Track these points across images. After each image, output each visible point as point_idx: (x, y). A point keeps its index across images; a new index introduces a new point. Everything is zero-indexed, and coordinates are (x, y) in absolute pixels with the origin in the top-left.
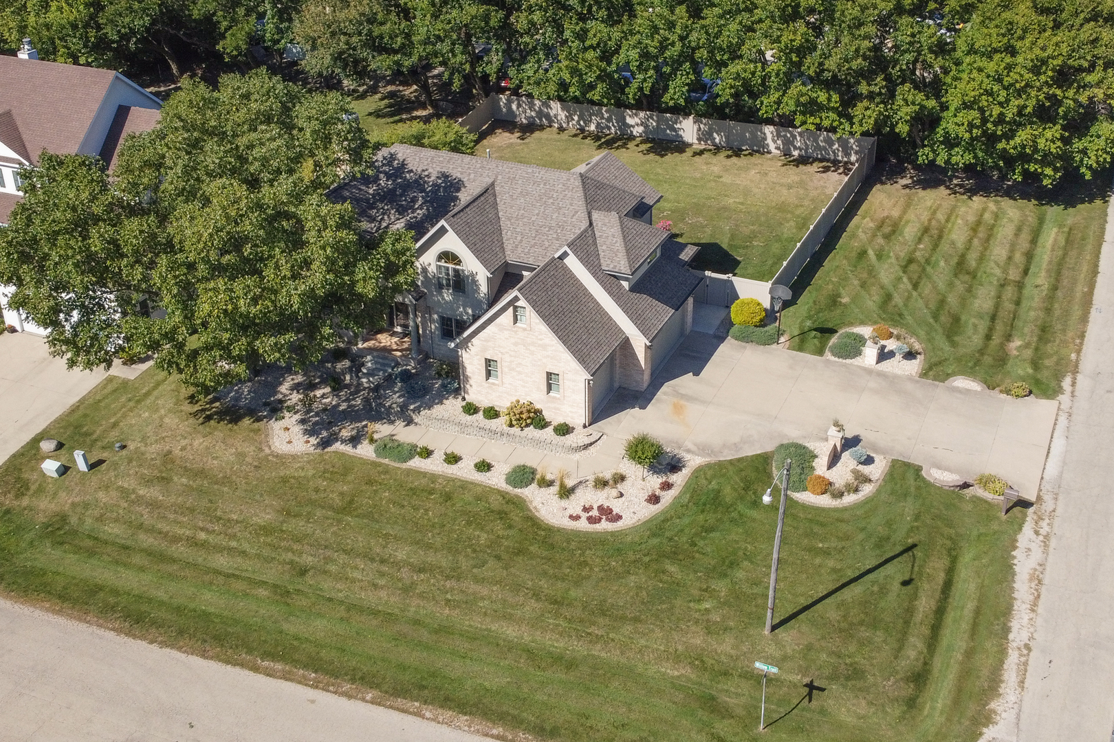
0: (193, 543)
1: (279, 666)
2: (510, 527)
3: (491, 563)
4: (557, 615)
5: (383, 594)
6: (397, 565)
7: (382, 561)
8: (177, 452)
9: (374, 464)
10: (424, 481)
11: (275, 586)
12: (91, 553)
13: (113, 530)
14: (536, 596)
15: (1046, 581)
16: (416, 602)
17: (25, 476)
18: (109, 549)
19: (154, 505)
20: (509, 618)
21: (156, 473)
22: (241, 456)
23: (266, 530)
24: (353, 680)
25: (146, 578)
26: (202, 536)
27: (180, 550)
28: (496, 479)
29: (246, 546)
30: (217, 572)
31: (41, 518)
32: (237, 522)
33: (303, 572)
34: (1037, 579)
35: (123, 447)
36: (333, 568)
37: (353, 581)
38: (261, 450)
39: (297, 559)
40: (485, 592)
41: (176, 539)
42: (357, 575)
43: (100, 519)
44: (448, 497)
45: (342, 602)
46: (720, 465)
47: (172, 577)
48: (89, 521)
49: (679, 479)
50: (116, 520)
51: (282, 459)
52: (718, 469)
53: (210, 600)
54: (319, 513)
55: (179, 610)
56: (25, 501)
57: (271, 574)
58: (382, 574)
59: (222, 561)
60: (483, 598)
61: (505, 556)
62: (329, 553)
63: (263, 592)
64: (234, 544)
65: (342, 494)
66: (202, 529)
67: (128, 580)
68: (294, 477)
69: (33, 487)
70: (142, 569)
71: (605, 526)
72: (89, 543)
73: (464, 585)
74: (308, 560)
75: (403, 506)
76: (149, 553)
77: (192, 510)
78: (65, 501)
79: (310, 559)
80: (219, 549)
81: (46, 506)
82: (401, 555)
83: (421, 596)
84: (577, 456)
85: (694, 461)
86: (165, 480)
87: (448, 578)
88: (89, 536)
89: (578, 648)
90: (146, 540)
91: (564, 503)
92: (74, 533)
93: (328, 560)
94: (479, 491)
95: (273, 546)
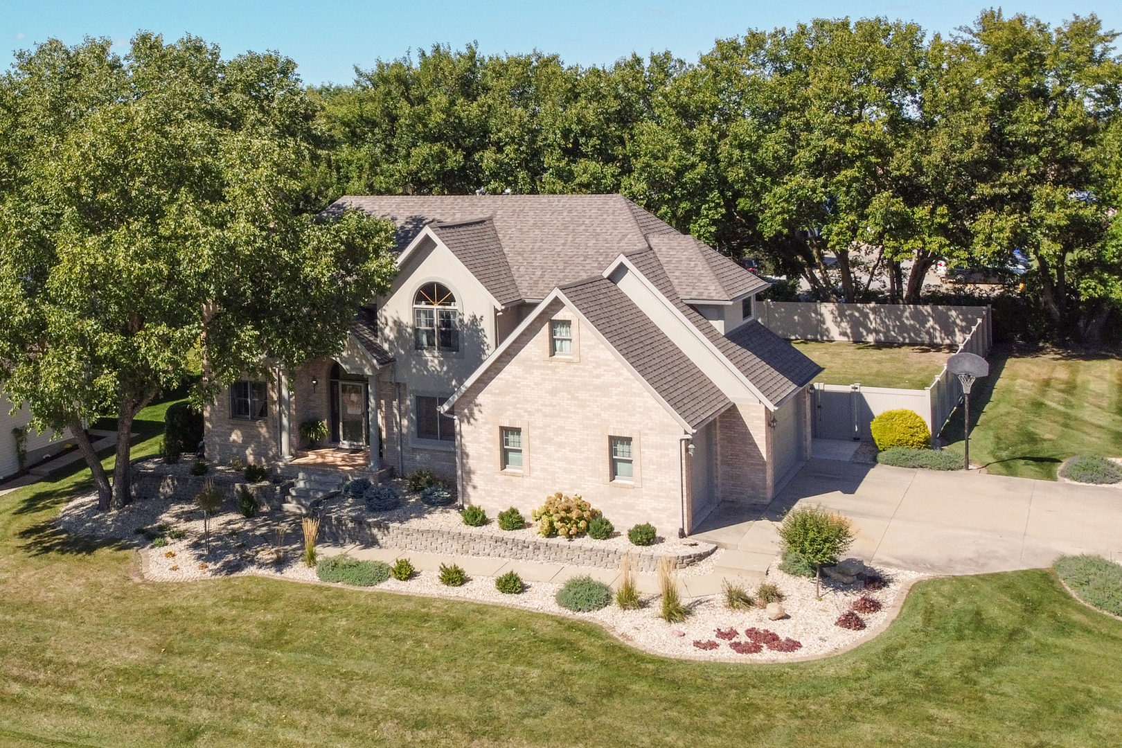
6: (373, 717)
7: (343, 713)
9: (320, 589)
10: (409, 606)
22: (94, 586)
23: (127, 674)
26: (15, 688)
28: (539, 601)
29: (91, 702)
30: (35, 739)
32: (79, 665)
33: (192, 734)
36: (248, 727)
38: (127, 579)
39: (181, 716)
42: (294, 736)
44: (456, 624)
49: (888, 597)
51: (162, 588)
54: (222, 648)
58: (343, 733)
59: (45, 724)
62: (239, 704)
64: (69, 698)
65: (263, 624)
66: (16, 679)
68: (182, 608)
71: (770, 656)
74: (202, 716)
75: (376, 637)
79: (205, 714)
80: (43, 707)
82: (378, 702)
85: (906, 576)
91: (680, 626)
93: (238, 715)
94: (511, 616)
95: (138, 699)
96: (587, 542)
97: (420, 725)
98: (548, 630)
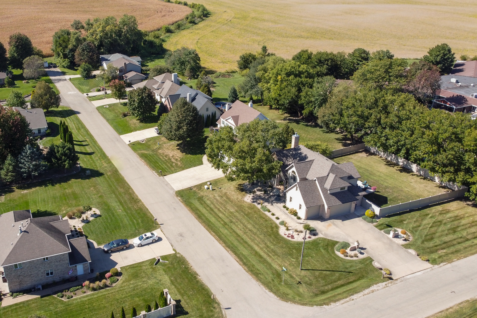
0: (219, 210)
1: (214, 234)
2: (272, 231)
3: (263, 235)
4: (266, 249)
5: (241, 232)
6: (247, 228)
7: (245, 226)
8: (228, 193)
9: (259, 209)
10: (264, 216)
11: (225, 222)
12: (202, 204)
13: (208, 202)
14: (265, 244)
15: (374, 293)
16: (245, 235)
17: (202, 187)
18: (205, 205)
19: (217, 200)
20: (258, 245)
21: (222, 195)
22: (238, 198)
23: (231, 213)
24: (223, 242)
25: (207, 212)
26: (221, 209)
27: (216, 210)
28: (278, 222)
29: (226, 214)
30: (218, 216)
31: (200, 195)
32: (228, 209)
33: (231, 222)
34: (373, 292)
35: (220, 189)
36: (236, 224)
37: (238, 227)
38: (242, 199)
39: (232, 220)
40: (257, 239)
41: (216, 208)
42: (239, 226)
43: (208, 199)
44: (266, 221)
45: (233, 230)
46: (325, 239)
47: (211, 213)
48: (206, 199)
49: (313, 238)
50: (210, 201)
51: (244, 202)
52: (324, 240)
53: (213, 220)
54: (242, 213)
55: (207, 219)
56: (199, 192)
57: (226, 220)
58: (243, 228)
59: (221, 215)
60: (256, 240)
61: (266, 235)
62: (238, 221)
63: (222, 222)
64: (225, 213)
65: (248, 212)
67: (204, 211)
68: (243, 206)
69: (202, 190)
70: (207, 210)
71: (290, 239)
72: (203, 202)
73: (255, 237)
74: (234, 221)
75: (257, 219)
76: (211, 208)
77: (222, 204)
78: (205, 194)
80: (222, 212)
81: (202, 193)
82: (249, 227)
83: (247, 235)
84: (298, 225)
85: (320, 236)
86: (222, 197)
87: (254, 234)
88: (204, 202)
89: (265, 256)
90: (212, 206)
91: (286, 231)
92: (202, 200)
93: (237, 222)
94: (272, 222)
95: (230, 216)
96: (293, 216)
97: (250, 231)
98: (274, 225)
